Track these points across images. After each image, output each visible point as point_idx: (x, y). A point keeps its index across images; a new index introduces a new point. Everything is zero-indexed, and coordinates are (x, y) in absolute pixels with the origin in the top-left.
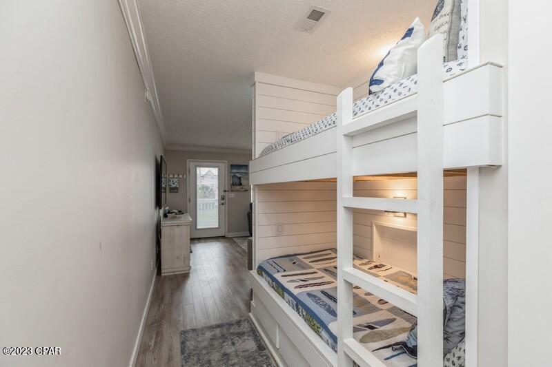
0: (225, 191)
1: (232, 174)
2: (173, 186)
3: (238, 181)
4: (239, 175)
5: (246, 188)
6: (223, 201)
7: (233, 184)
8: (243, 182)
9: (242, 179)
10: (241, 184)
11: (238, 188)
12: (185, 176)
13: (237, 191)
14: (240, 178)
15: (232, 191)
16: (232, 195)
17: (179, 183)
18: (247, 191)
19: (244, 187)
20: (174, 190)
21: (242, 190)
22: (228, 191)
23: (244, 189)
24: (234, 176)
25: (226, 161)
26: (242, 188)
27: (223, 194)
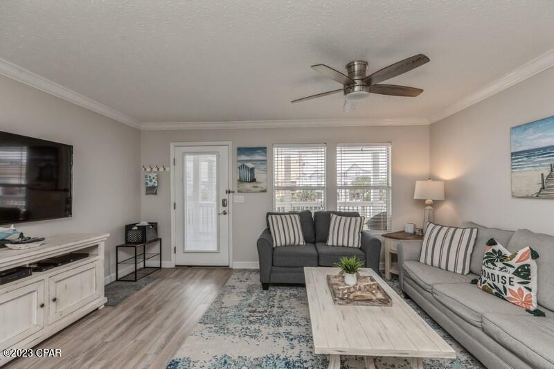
0: (229, 192)
1: (240, 164)
2: (150, 184)
3: (248, 175)
4: (250, 165)
5: (263, 186)
6: (225, 209)
7: (241, 181)
8: (259, 175)
9: (256, 171)
10: (254, 180)
11: (249, 186)
12: (167, 169)
13: (248, 191)
14: (252, 170)
15: (239, 192)
16: (239, 198)
17: (158, 180)
18: (265, 191)
19: (259, 185)
20: (152, 190)
21: (256, 190)
22: (233, 192)
23: (261, 189)
24: (242, 167)
25: (230, 143)
26: (256, 187)
27: (226, 196)
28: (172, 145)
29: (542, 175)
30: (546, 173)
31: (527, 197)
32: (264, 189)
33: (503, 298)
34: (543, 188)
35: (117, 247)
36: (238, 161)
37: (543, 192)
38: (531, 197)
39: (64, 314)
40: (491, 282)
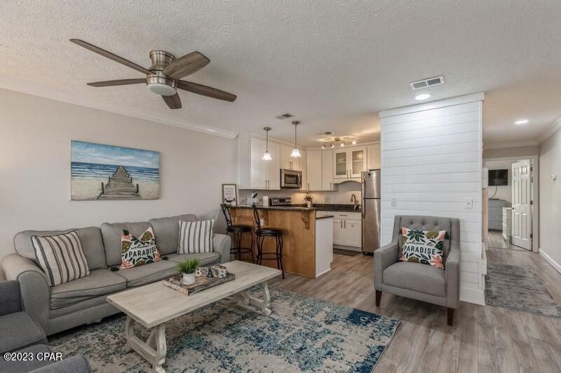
29: (102, 184)
30: (106, 182)
31: (88, 199)
33: (153, 262)
34: (103, 192)
37: (103, 195)
38: (93, 199)
40: (145, 256)
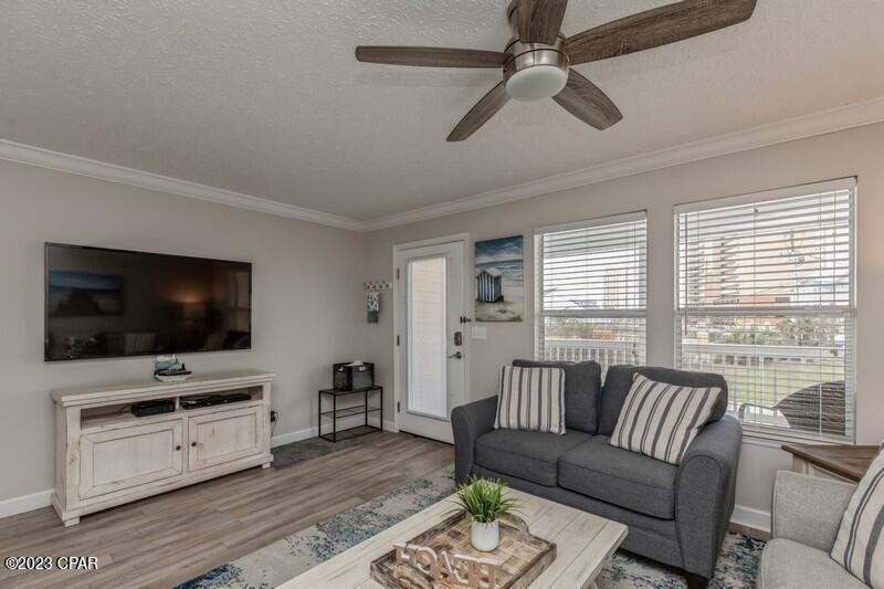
0: (463, 320)
1: (478, 271)
2: (372, 308)
3: (491, 290)
4: (494, 272)
5: (515, 308)
6: (459, 349)
7: (481, 301)
8: (508, 290)
9: (504, 282)
10: (500, 299)
11: (492, 309)
12: (390, 286)
13: (491, 320)
14: (498, 279)
15: (478, 320)
16: (478, 332)
17: (380, 302)
18: (517, 319)
19: (509, 308)
20: (374, 317)
21: (504, 316)
22: (469, 320)
23: (511, 316)
24: (482, 276)
25: (465, 235)
26: (504, 312)
27: (460, 328)
28: (395, 249)
32: (516, 315)
35: (320, 392)
36: (477, 266)
39: (209, 463)
